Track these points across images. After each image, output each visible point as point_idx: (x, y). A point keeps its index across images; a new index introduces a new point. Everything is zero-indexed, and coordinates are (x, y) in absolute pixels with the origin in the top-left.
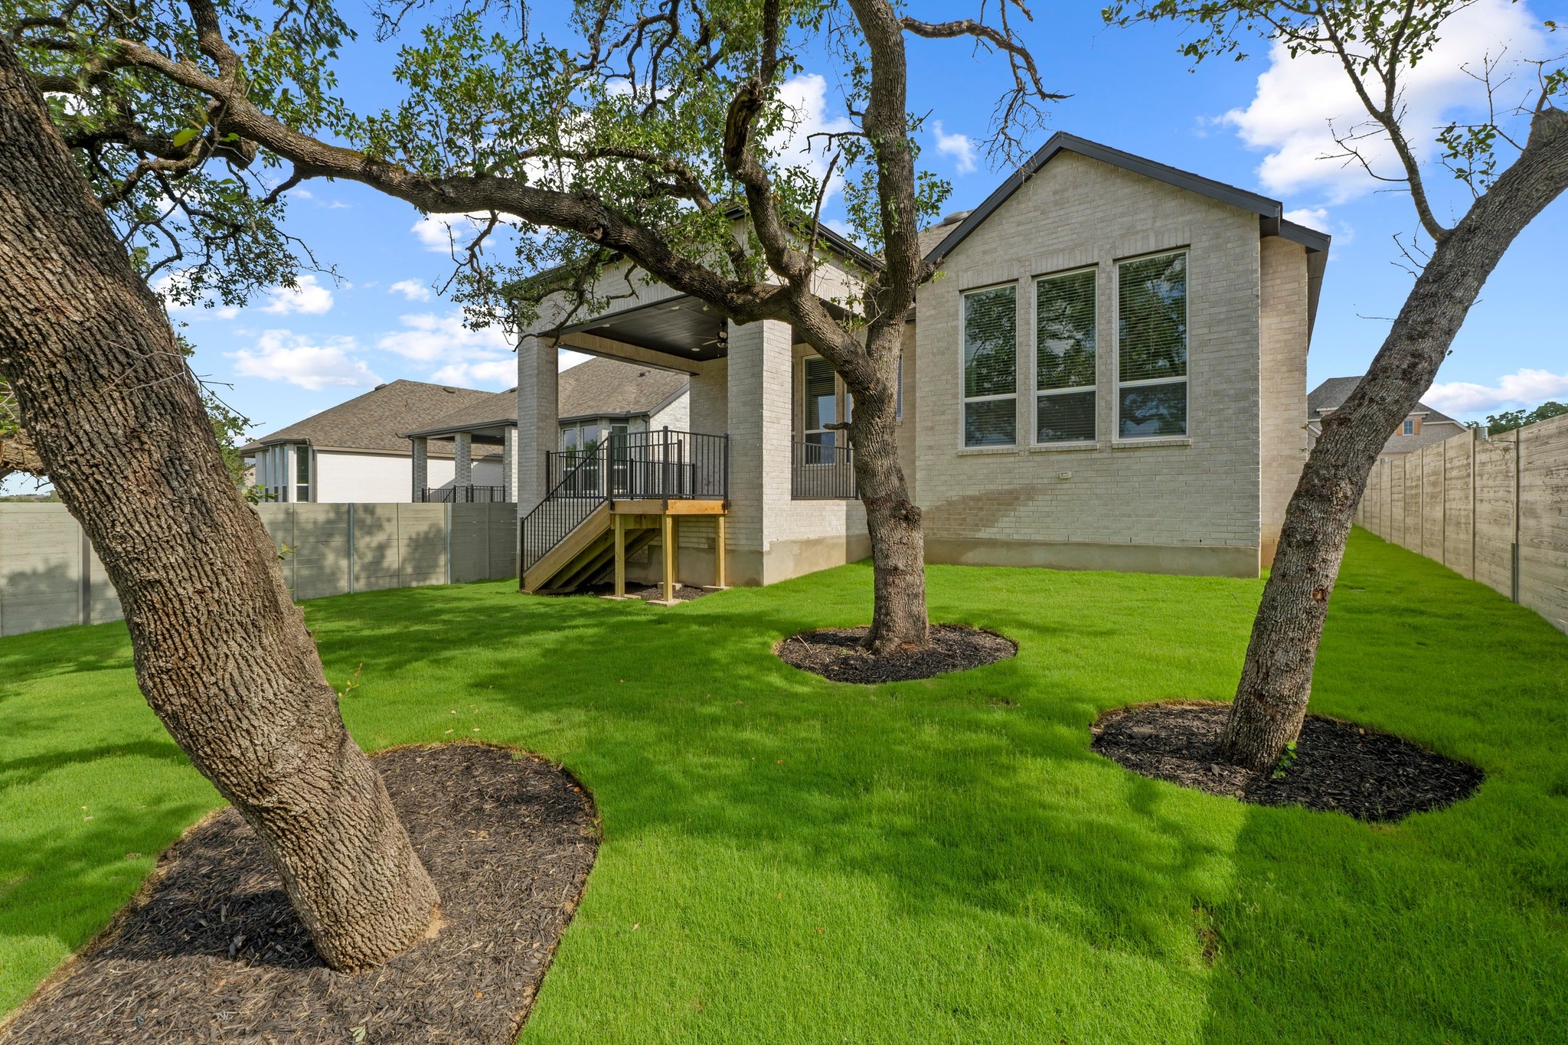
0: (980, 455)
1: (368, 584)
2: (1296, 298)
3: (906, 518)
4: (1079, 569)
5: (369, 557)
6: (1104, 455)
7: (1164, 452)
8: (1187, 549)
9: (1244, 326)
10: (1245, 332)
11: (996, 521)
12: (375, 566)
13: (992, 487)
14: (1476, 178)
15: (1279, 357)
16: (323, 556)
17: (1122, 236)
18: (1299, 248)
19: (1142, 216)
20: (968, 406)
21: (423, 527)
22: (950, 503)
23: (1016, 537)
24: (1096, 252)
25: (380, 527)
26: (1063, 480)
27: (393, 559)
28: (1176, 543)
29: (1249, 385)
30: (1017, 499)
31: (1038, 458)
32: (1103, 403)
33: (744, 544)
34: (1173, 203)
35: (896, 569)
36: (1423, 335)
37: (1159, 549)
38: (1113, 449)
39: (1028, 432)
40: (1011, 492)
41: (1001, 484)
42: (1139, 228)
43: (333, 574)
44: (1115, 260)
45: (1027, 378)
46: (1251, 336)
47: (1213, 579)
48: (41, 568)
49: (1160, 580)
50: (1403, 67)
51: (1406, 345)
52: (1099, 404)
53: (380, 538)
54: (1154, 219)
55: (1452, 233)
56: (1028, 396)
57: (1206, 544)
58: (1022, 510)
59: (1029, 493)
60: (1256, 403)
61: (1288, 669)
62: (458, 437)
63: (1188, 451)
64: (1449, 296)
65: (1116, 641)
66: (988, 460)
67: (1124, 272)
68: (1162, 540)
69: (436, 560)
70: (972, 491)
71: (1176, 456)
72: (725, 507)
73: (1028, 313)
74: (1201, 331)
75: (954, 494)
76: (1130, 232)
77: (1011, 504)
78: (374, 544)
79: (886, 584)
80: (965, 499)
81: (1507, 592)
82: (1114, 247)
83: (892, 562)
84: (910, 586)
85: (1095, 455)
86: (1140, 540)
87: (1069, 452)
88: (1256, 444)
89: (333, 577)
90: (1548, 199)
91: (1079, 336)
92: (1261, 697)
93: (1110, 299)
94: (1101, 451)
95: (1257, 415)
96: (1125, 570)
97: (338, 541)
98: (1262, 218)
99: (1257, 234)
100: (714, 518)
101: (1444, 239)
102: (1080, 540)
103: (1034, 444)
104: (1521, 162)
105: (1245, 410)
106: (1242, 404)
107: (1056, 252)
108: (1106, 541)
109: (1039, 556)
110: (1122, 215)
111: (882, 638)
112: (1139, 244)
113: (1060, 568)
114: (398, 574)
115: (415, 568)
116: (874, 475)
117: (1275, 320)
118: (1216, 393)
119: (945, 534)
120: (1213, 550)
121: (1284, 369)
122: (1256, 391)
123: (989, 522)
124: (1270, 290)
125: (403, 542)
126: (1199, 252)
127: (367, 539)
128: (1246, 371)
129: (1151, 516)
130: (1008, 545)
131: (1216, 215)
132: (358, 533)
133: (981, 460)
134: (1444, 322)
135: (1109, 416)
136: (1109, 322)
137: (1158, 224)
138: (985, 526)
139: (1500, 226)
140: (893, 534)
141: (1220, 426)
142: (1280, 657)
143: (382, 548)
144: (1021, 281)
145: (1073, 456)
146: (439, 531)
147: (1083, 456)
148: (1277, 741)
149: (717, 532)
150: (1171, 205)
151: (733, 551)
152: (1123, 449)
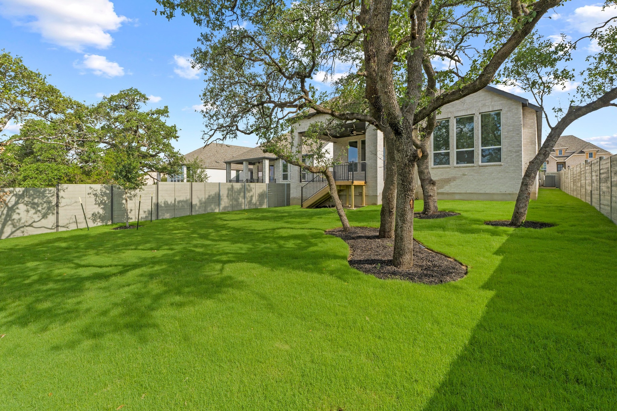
0: (439, 168)
1: (249, 207)
2: (533, 124)
3: (433, 183)
4: (470, 200)
5: (249, 199)
6: (477, 168)
7: (495, 167)
8: (502, 194)
9: (518, 132)
10: (518, 134)
11: (444, 187)
12: (250, 202)
13: (442, 177)
14: (559, 118)
15: (528, 140)
16: (239, 199)
17: (482, 106)
18: (534, 111)
19: (488, 101)
20: (434, 153)
21: (261, 191)
23: (450, 191)
24: (474, 111)
25: (251, 190)
26: (464, 175)
27: (254, 200)
28: (498, 192)
29: (519, 148)
30: (450, 180)
31: (457, 169)
32: (476, 153)
33: (371, 193)
34: (497, 98)
35: (431, 195)
36: (547, 147)
37: (494, 194)
38: (480, 166)
39: (453, 161)
40: (448, 179)
41: (445, 176)
42: (487, 104)
43: (241, 204)
44: (480, 113)
45: (453, 146)
46: (519, 134)
47: (509, 202)
48: (185, 199)
49: (494, 203)
50: (545, 96)
51: (544, 149)
52: (475, 154)
53: (251, 194)
54: (491, 102)
55: (553, 128)
56: (453, 151)
57: (507, 192)
58: (452, 184)
59: (454, 179)
60: (521, 154)
61: (523, 207)
62: (244, 163)
63: (502, 167)
64: (552, 140)
65: (485, 212)
66: (441, 169)
67: (482, 116)
68: (495, 192)
69: (264, 200)
70: (436, 179)
71: (498, 168)
72: (365, 183)
73: (453, 127)
74: (505, 134)
76: (484, 105)
77: (448, 182)
78: (250, 195)
79: (428, 199)
81: (590, 203)
82: (479, 109)
83: (429, 194)
84: (434, 199)
85: (474, 168)
86: (488, 192)
87: (466, 167)
88: (522, 165)
89: (241, 205)
90: (570, 123)
91: (462, 127)
92: (518, 213)
93: (478, 124)
94: (476, 167)
95: (522, 157)
96: (484, 200)
97: (242, 194)
98: (522, 103)
99: (521, 108)
100: (361, 186)
101: (552, 129)
102: (470, 192)
103: (455, 165)
104: (565, 116)
105: (518, 155)
106: (517, 154)
107: (461, 111)
108: (478, 192)
109: (457, 197)
110: (482, 101)
111: (427, 211)
112: (487, 109)
113: (464, 200)
114: (255, 204)
115: (259, 203)
116: (424, 173)
117: (527, 130)
118: (510, 151)
120: (509, 194)
121: (530, 144)
122: (521, 150)
124: (525, 122)
125: (257, 195)
126: (504, 112)
127: (249, 194)
128: (518, 145)
129: (491, 185)
130: (448, 194)
131: (509, 102)
132: (246, 192)
133: (439, 170)
134: (551, 145)
135: (478, 157)
136: (478, 130)
137: (492, 104)
138: (440, 189)
139: (562, 127)
140: (429, 187)
141: (511, 160)
142: (521, 205)
143: (252, 196)
144: (451, 118)
145: (468, 168)
146: (265, 192)
147: (471, 168)
148: (521, 221)
149: (363, 190)
150: (496, 98)
151: (367, 196)
152: (483, 166)
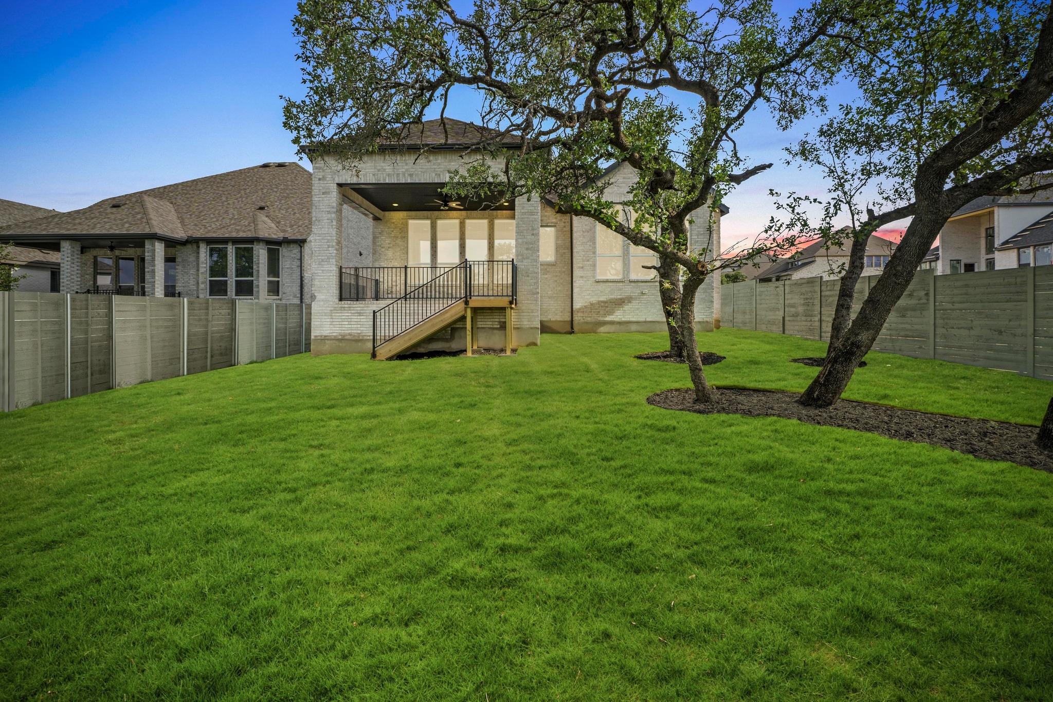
11: (614, 312)
13: (612, 297)
22: (592, 304)
23: (623, 319)
30: (624, 302)
31: (633, 284)
33: (526, 324)
39: (628, 272)
40: (621, 299)
41: (616, 296)
45: (628, 248)
58: (626, 307)
59: (629, 300)
66: (610, 284)
70: (603, 299)
72: (515, 303)
75: (594, 300)
77: (621, 304)
80: (600, 302)
85: (657, 284)
87: (646, 282)
88: (713, 282)
102: (651, 320)
103: (631, 278)
109: (634, 327)
119: (589, 319)
123: (611, 313)
133: (607, 284)
138: (609, 315)
145: (648, 284)
147: (652, 284)
